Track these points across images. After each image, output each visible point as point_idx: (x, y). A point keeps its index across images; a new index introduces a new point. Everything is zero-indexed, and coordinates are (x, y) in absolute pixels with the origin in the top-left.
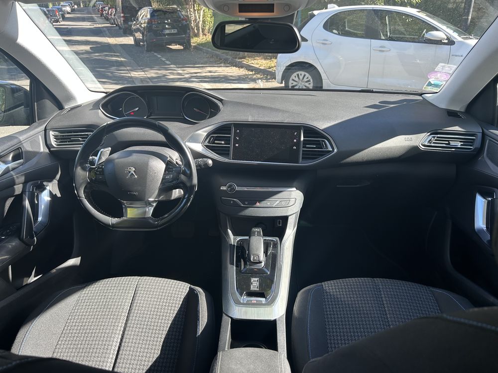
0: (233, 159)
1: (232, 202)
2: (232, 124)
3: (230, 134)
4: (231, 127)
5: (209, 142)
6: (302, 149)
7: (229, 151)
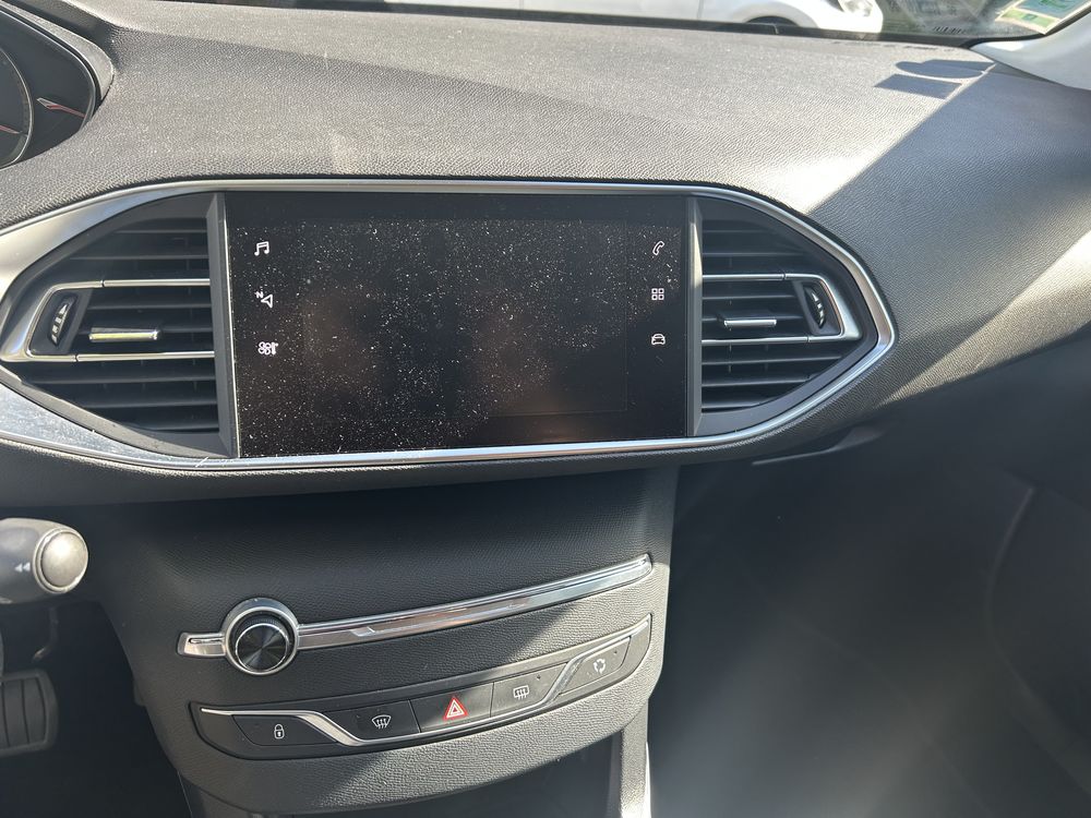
0: (250, 450)
1: (279, 733)
2: (209, 193)
3: (201, 268)
4: (202, 223)
5: (39, 340)
6: (699, 342)
7: (210, 388)
